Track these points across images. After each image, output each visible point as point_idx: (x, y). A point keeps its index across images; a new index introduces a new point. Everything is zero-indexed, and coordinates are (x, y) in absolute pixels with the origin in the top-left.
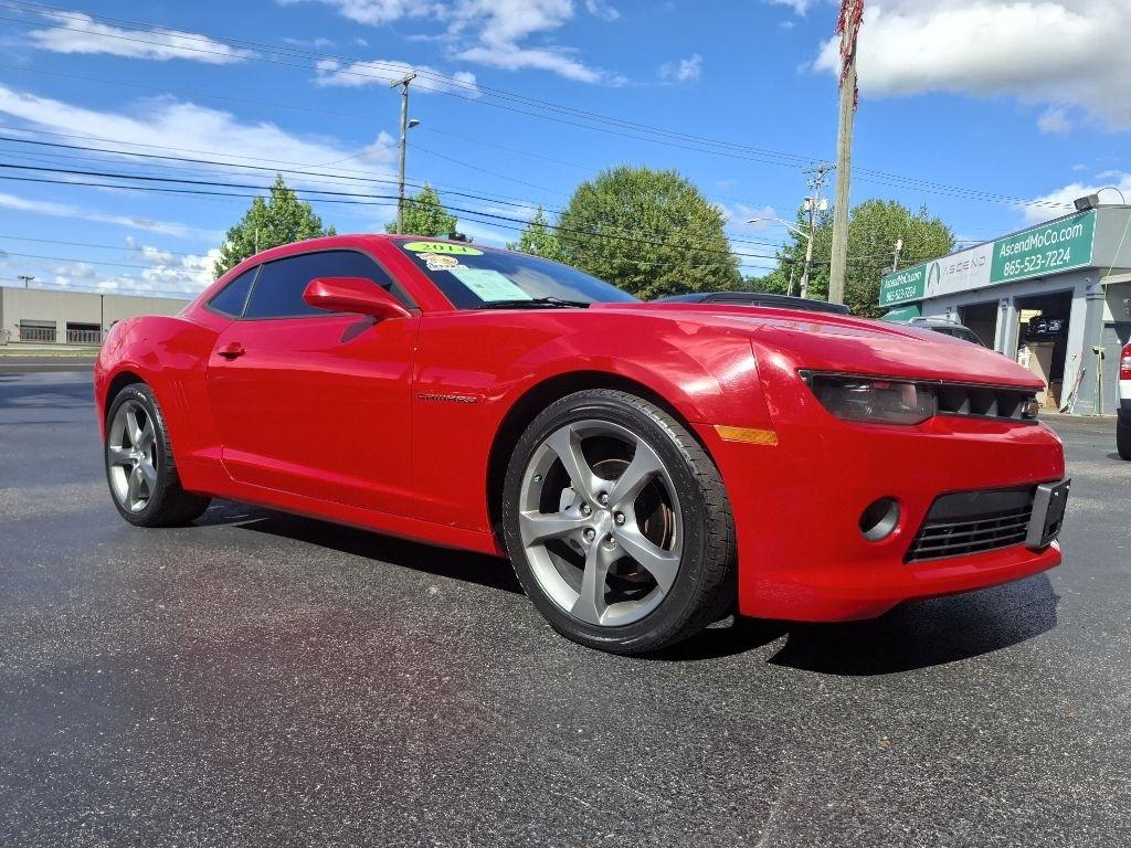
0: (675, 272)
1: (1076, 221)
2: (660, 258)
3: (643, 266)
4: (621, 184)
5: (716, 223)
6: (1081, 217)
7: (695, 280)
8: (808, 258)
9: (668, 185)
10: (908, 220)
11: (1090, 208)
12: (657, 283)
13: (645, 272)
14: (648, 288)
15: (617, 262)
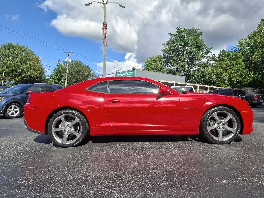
0: (29, 72)
1: (132, 71)
2: (24, 68)
3: (19, 70)
4: (10, 47)
5: (38, 61)
6: (133, 71)
7: (34, 75)
8: (67, 72)
9: (24, 50)
10: (83, 65)
11: (134, 69)
12: (23, 75)
13: (19, 72)
14: (21, 76)
15: (10, 69)
